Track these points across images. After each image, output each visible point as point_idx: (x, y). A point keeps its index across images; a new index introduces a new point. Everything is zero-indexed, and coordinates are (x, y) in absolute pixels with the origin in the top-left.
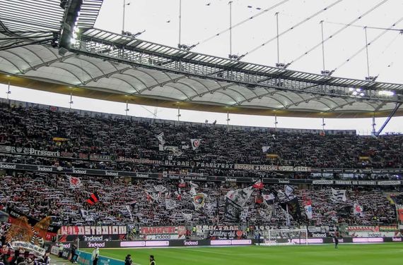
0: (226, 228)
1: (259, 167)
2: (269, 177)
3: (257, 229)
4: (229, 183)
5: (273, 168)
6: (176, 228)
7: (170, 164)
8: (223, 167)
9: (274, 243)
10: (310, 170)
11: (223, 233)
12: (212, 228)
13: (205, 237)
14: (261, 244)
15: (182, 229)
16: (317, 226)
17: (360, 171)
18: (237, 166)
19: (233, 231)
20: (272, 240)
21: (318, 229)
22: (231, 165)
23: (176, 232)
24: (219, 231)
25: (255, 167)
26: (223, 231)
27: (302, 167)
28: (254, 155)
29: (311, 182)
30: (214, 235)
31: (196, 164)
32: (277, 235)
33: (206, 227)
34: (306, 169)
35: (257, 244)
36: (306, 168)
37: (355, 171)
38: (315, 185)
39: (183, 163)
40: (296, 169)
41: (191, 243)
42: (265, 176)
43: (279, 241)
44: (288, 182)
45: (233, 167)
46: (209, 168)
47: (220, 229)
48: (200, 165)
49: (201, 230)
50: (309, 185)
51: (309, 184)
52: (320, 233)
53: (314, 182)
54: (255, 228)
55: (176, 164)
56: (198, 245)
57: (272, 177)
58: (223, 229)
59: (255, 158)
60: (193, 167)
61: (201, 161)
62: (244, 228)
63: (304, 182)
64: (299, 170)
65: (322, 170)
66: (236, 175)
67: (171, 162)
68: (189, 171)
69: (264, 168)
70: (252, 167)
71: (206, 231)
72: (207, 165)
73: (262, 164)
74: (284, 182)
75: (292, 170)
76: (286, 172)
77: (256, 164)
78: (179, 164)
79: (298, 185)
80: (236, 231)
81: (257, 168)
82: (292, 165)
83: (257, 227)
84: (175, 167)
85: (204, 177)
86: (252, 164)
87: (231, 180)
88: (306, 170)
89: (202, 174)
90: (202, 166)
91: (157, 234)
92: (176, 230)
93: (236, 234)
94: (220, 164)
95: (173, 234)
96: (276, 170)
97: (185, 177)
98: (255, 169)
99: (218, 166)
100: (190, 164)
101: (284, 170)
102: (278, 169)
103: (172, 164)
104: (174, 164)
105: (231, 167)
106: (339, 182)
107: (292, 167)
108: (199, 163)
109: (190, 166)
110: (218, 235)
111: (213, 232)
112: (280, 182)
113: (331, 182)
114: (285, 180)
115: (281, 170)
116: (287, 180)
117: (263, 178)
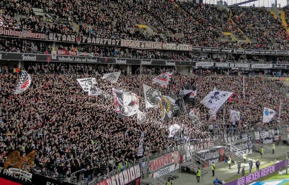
0: (205, 145)
1: (145, 44)
5: (158, 46)
6: (173, 155)
8: (109, 43)
10: (191, 48)
12: (196, 148)
15: (176, 155)
16: (266, 131)
17: (235, 51)
18: (124, 43)
19: (217, 150)
21: (267, 134)
23: (173, 161)
25: (141, 44)
27: (184, 45)
30: (206, 158)
31: (82, 39)
33: (192, 148)
36: (187, 46)
37: (230, 51)
39: (69, 38)
40: (178, 48)
44: (174, 64)
45: (120, 43)
46: (96, 45)
48: (86, 41)
52: (269, 138)
53: (197, 65)
55: (61, 38)
60: (79, 43)
64: (181, 49)
65: (202, 49)
67: (56, 36)
69: (149, 45)
70: (138, 44)
72: (94, 40)
74: (170, 64)
75: (174, 49)
78: (64, 38)
81: (143, 46)
83: (226, 139)
88: (188, 49)
90: (88, 42)
91: (161, 169)
92: (173, 158)
93: (219, 154)
94: (107, 40)
95: (172, 164)
96: (160, 48)
97: (74, 59)
98: (140, 47)
99: (105, 43)
100: (76, 39)
101: (168, 48)
102: (162, 47)
103: (56, 39)
104: (59, 39)
105: (117, 44)
106: (219, 65)
107: (175, 44)
108: (86, 38)
109: (76, 41)
110: (209, 158)
111: (205, 155)
112: (166, 65)
113: (212, 64)
114: (171, 62)
115: (164, 48)
116: (174, 62)
117: (152, 60)
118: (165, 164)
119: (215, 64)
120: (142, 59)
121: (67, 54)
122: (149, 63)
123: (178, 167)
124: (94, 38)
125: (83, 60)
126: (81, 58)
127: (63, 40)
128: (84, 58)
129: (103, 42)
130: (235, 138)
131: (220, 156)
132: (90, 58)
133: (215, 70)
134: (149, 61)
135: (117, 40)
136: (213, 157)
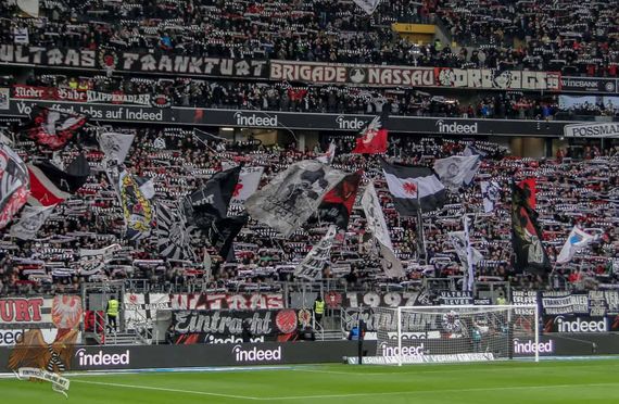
0: (237, 301)
1: (365, 72)
2: (403, 109)
3: (354, 304)
4: (251, 132)
5: (420, 77)
6: (48, 303)
7: (22, 61)
8: (226, 71)
9: (417, 357)
10: (555, 82)
11: (227, 320)
12: (185, 303)
13: (158, 336)
14: (367, 360)
15: (69, 309)
16: (575, 292)
18: (282, 70)
19: (262, 313)
20: (407, 343)
21: (579, 303)
22: (259, 64)
23: (46, 318)
24: (211, 313)
25: (349, 73)
26: (224, 314)
27: (527, 73)
28: (346, 27)
29: (560, 129)
30: (192, 327)
31: (122, 61)
32: (428, 328)
33: (159, 299)
34: (541, 81)
35: (353, 360)
36: (541, 75)
38: (571, 140)
39: (73, 57)
40: (502, 82)
41: (103, 359)
42: (387, 107)
43: (433, 347)
44: (473, 129)
45: (266, 70)
46: (174, 75)
47: (216, 306)
48: (137, 65)
49: (141, 311)
50: (549, 141)
51: (550, 138)
52: (586, 317)
53: (569, 131)
54: (346, 303)
55: (45, 58)
56: (132, 366)
57: (413, 112)
58: (224, 304)
59: (350, 35)
60: (110, 70)
61: (140, 48)
62: (304, 300)
63: (531, 128)
64: (515, 85)
65: (602, 86)
66: (275, 105)
67: (26, 52)
68: (95, 88)
69: (384, 75)
70: (339, 72)
71: (160, 313)
72: (166, 63)
73: (377, 59)
74: (457, 129)
75: (487, 84)
76: (465, 93)
77: (355, 59)
78: (55, 58)
79: (510, 141)
80: (274, 313)
81: (358, 78)
82: (490, 64)
83: (353, 297)
84: (39, 72)
85: (154, 110)
86: (340, 59)
87: (256, 121)
88: (542, 85)
89: (145, 100)
90: (145, 67)
93: (273, 324)
94: (216, 61)
95: (37, 327)
96: (430, 83)
98: (349, 81)
99: (208, 70)
100: (97, 59)
101: (458, 84)
102: (437, 80)
103: (26, 59)
104: (37, 60)
105: (257, 73)
107: (487, 72)
108: (136, 57)
109: (97, 65)
110: (206, 329)
111: (189, 317)
114: (463, 122)
115: (446, 83)
121: (51, 98)
124: (164, 58)
125: (110, 115)
126: (104, 110)
127: (51, 61)
128: (115, 109)
129: (203, 67)
130: (405, 300)
131: (277, 332)
132: (136, 110)
135: (254, 63)
136: (232, 329)
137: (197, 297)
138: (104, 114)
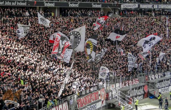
0: (130, 82)
3: (150, 79)
6: (99, 92)
11: (136, 91)
15: (103, 93)
19: (142, 87)
23: (100, 98)
29: (120, 6)
30: (131, 95)
32: (169, 85)
44: (100, 6)
49: (115, 90)
53: (122, 6)
58: (128, 84)
74: (97, 6)
80: (144, 87)
85: (24, 2)
87: (49, 5)
91: (88, 106)
92: (100, 95)
93: (144, 91)
95: (98, 101)
97: (5, 3)
106: (143, 6)
110: (133, 95)
111: (130, 92)
112: (93, 7)
113: (136, 6)
114: (98, 4)
116: (100, 4)
117: (79, 2)
118: (92, 102)
119: (139, 6)
120: (70, 2)
122: (77, 6)
123: (104, 104)
125: (13, 4)
128: (14, 2)
130: (159, 76)
131: (145, 93)
133: (140, 11)
134: (77, 3)
136: (138, 94)
137: (124, 83)
138: (11, 3)
